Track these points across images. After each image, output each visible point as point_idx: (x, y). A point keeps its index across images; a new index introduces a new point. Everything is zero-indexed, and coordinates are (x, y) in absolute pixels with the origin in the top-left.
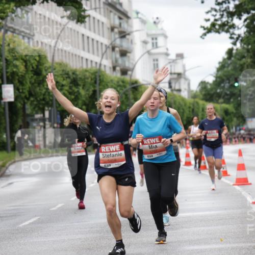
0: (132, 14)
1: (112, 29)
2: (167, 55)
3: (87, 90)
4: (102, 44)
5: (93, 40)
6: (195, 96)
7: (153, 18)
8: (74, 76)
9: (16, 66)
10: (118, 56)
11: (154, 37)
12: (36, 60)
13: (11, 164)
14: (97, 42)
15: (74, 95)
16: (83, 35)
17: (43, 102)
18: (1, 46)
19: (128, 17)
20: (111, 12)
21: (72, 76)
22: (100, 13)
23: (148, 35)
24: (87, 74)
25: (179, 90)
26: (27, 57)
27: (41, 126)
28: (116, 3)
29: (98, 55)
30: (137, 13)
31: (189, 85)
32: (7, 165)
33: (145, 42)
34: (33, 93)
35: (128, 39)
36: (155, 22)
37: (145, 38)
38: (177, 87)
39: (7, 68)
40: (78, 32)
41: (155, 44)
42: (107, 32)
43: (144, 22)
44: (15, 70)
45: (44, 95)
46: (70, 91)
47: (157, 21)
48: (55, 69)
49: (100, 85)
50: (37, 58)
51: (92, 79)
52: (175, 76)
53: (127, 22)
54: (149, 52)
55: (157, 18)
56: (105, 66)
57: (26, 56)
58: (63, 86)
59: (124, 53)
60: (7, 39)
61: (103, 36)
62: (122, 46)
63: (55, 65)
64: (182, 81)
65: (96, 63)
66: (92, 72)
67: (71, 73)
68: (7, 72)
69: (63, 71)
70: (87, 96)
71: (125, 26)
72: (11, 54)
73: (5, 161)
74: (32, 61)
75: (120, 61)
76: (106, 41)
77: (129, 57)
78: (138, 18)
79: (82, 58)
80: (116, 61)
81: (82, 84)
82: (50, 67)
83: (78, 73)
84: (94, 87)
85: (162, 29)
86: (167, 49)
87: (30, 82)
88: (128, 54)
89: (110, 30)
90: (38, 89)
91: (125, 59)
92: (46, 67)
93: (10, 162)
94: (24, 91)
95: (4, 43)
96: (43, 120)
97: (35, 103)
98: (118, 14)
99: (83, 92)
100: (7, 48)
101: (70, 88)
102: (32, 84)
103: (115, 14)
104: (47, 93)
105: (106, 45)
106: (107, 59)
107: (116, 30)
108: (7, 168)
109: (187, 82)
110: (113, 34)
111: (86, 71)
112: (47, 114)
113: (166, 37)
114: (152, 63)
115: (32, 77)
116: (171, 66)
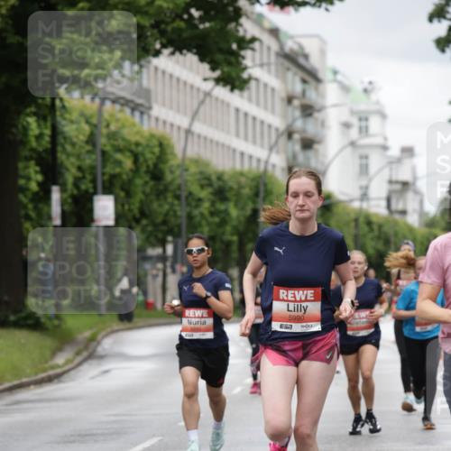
0: (325, 75)
1: (290, 100)
2: (385, 148)
3: (243, 209)
4: (270, 126)
5: (254, 119)
6: (431, 224)
7: (362, 82)
8: (221, 183)
9: (119, 163)
10: (298, 147)
11: (363, 115)
12: (153, 153)
13: (107, 335)
14: (262, 122)
15: (218, 216)
16: (237, 110)
17: (164, 228)
18: (95, 126)
19: (318, 80)
20: (288, 69)
21: (216, 184)
22: (269, 71)
23: (352, 112)
24: (243, 180)
25: (404, 212)
26: (140, 149)
27: (158, 270)
28: (297, 54)
29: (262, 146)
30: (335, 72)
31: (421, 202)
32: (99, 337)
33: (347, 126)
34: (147, 212)
35: (317, 119)
36: (366, 91)
37: (346, 117)
38: (400, 207)
39: (104, 166)
40: (228, 105)
41: (364, 130)
42: (279, 105)
43: (345, 89)
44: (118, 170)
45: (167, 214)
46: (213, 209)
47: (369, 87)
48: (187, 170)
49: (264, 199)
50: (157, 150)
51: (251, 189)
52: (398, 187)
53: (316, 89)
54: (353, 144)
55: (371, 83)
56: (274, 166)
57: (137, 144)
58: (200, 200)
59: (308, 144)
60: (106, 116)
61: (273, 112)
62: (304, 131)
63: (187, 162)
64: (410, 195)
65: (259, 160)
66: (251, 176)
67: (214, 178)
68: (103, 174)
69: (201, 173)
70: (242, 219)
71: (312, 96)
72: (112, 142)
73: (94, 330)
74: (148, 156)
75: (301, 157)
76: (278, 122)
77: (317, 151)
78: (335, 81)
79: (234, 151)
80: (295, 157)
81: (234, 198)
82: (179, 166)
83: (226, 177)
84: (254, 202)
85: (378, 103)
86: (386, 139)
87: (144, 192)
88: (316, 146)
89: (286, 102)
90: (155, 205)
91: (310, 153)
92: (172, 166)
93: (103, 333)
94: (132, 207)
95: (100, 122)
96: (163, 258)
97: (150, 228)
98: (301, 74)
99: (234, 212)
100: (104, 131)
101: (213, 204)
102: (146, 195)
103: (295, 74)
104: (171, 213)
105: (277, 130)
106: (278, 152)
107: (296, 103)
108: (99, 343)
109: (418, 198)
110: (290, 109)
111: (241, 174)
112: (170, 249)
113: (383, 116)
114: (357, 161)
115: (146, 183)
116: (391, 169)
